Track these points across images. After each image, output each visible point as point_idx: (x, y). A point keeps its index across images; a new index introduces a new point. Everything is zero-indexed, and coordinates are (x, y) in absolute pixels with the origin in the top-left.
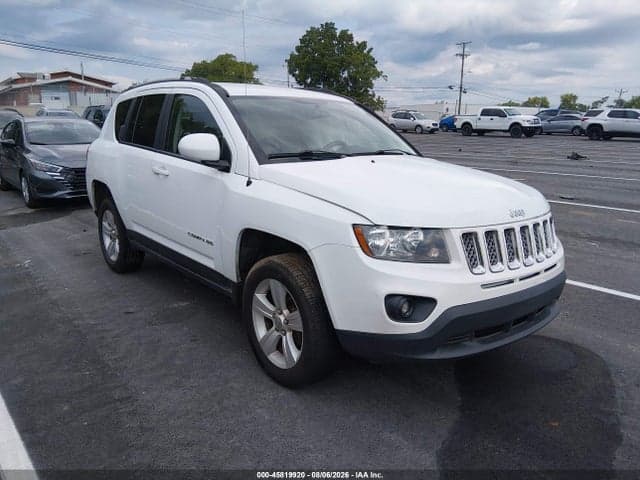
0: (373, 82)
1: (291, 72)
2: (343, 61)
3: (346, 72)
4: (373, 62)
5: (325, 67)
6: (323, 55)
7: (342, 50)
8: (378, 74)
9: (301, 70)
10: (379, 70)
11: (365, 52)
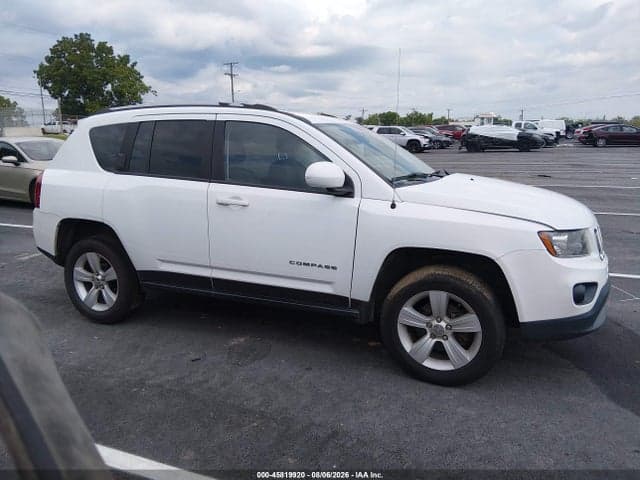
0: (142, 96)
1: (43, 84)
2: (104, 75)
3: (109, 86)
4: (138, 77)
5: (84, 80)
6: (81, 68)
7: (102, 62)
8: (146, 89)
9: (54, 82)
10: (147, 85)
11: (129, 65)
